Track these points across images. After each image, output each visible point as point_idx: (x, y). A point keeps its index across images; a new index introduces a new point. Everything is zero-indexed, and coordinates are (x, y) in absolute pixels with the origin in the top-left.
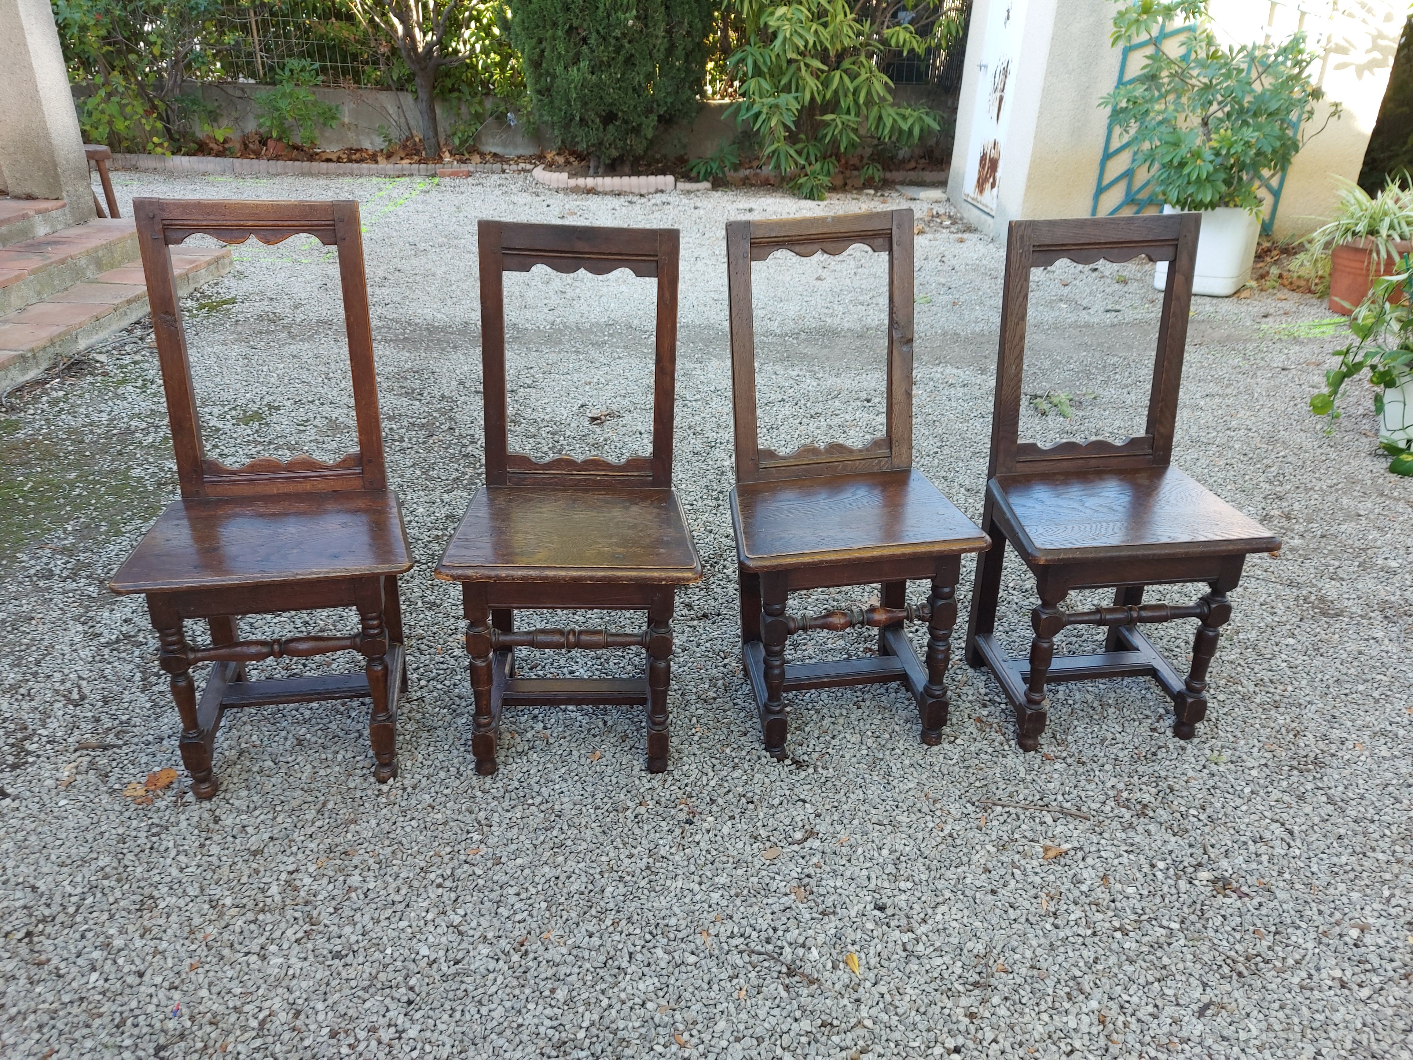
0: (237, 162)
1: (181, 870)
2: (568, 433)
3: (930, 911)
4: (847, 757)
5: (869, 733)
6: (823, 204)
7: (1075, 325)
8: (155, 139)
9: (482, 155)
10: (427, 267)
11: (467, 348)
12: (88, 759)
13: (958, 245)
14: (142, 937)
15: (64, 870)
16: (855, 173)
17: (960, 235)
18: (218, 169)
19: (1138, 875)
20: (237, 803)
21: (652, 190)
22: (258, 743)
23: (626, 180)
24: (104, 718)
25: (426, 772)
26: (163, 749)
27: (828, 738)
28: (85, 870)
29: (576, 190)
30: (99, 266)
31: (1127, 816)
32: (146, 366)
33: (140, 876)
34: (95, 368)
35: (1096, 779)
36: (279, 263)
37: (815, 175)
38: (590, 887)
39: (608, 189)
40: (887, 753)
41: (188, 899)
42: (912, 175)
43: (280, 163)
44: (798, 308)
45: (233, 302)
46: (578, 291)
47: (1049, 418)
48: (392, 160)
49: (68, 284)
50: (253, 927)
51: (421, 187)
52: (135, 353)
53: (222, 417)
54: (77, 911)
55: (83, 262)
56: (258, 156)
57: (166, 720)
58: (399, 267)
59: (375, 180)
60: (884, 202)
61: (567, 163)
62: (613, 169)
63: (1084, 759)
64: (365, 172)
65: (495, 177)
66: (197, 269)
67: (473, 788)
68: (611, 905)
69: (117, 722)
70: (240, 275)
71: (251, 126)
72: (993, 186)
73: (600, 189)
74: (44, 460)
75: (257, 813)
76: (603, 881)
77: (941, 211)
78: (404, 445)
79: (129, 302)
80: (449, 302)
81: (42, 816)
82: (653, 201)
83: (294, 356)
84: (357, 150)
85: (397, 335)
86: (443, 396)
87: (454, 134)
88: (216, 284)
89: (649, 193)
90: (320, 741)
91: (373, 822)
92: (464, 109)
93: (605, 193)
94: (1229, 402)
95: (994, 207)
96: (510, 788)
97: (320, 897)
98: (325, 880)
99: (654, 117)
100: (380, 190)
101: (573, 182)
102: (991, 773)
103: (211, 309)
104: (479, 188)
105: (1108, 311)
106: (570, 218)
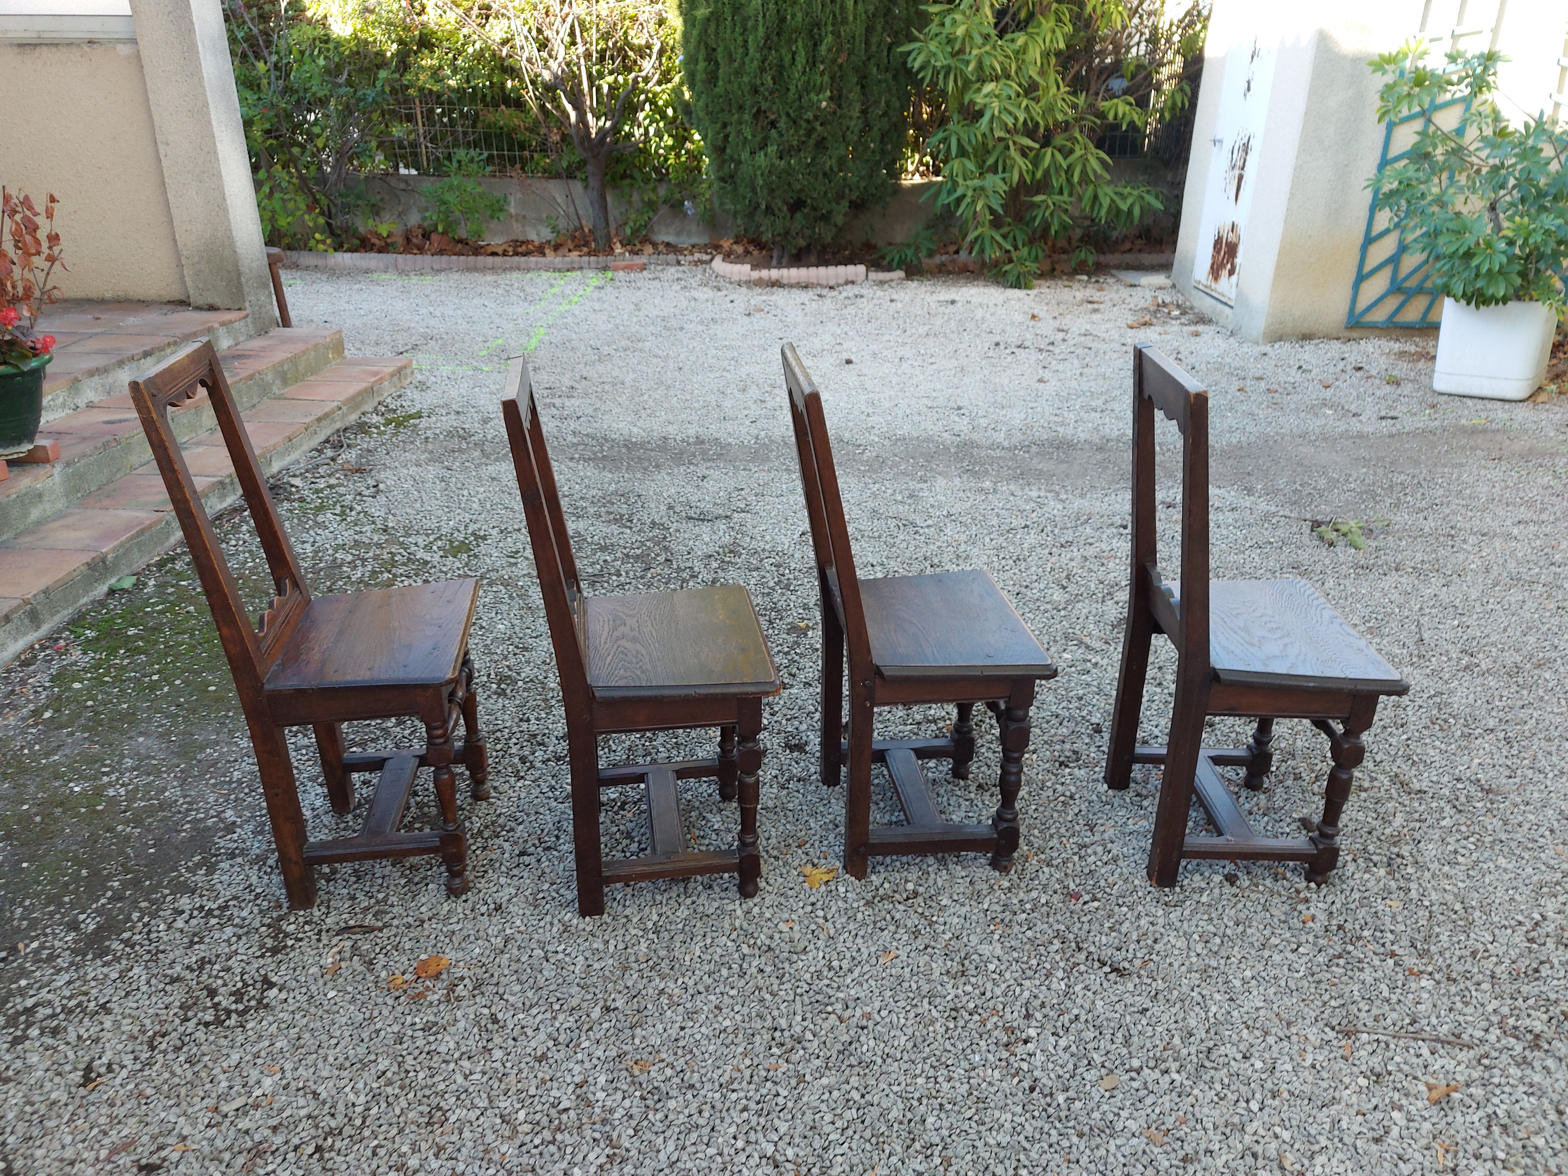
0: (400, 258)
1: (466, 1077)
2: (793, 566)
3: (1306, 1162)
4: (1176, 965)
5: (1196, 936)
6: (1034, 292)
7: (1345, 435)
8: (317, 236)
9: (655, 245)
10: (615, 374)
12: (349, 943)
13: (1193, 340)
14: (436, 1156)
15: (345, 1074)
16: (1064, 257)
17: (1193, 328)
18: (381, 265)
19: (1544, 1123)
20: (512, 999)
21: (841, 281)
22: (523, 928)
23: (813, 271)
24: (360, 895)
25: (706, 968)
26: (426, 933)
27: (1150, 942)
28: (365, 1074)
29: (759, 283)
30: (285, 380)
31: (1519, 1048)
32: (342, 490)
33: (423, 1083)
34: (291, 493)
35: (1474, 1001)
36: (460, 371)
37: (1022, 261)
38: (909, 1115)
39: (793, 281)
40: (1222, 962)
41: (478, 1112)
42: (1129, 258)
43: (445, 258)
44: (1023, 416)
45: (419, 416)
46: (778, 399)
47: (1338, 549)
48: (560, 252)
49: (256, 400)
50: (553, 1149)
51: (595, 282)
52: (329, 476)
53: (428, 548)
54: (364, 1122)
55: (269, 377)
56: (421, 250)
57: (423, 900)
58: (585, 374)
59: (545, 275)
60: (1101, 290)
61: (747, 252)
62: (798, 259)
63: (1454, 975)
64: (532, 266)
65: (672, 270)
66: (381, 380)
67: (760, 989)
68: (937, 1140)
69: (373, 901)
70: (422, 386)
71: (414, 219)
72: (1231, 272)
73: (785, 281)
74: (254, 597)
75: (534, 1011)
76: (922, 1108)
77: (1168, 300)
78: (622, 579)
79: (319, 420)
80: (643, 414)
81: (313, 1010)
82: (844, 294)
83: (493, 479)
84: (523, 242)
85: (595, 453)
86: (653, 523)
87: (626, 224)
88: (400, 396)
89: (839, 285)
90: (588, 929)
91: (660, 1027)
92: (636, 197)
93: (791, 286)
94: (1547, 530)
95: (1233, 296)
96: (799, 991)
97: (617, 1115)
98: (619, 1095)
99: (845, 203)
100: (552, 286)
101: (756, 274)
102: (1347, 990)
103: (399, 425)
104: (656, 283)
105: (1382, 418)
106: (757, 315)
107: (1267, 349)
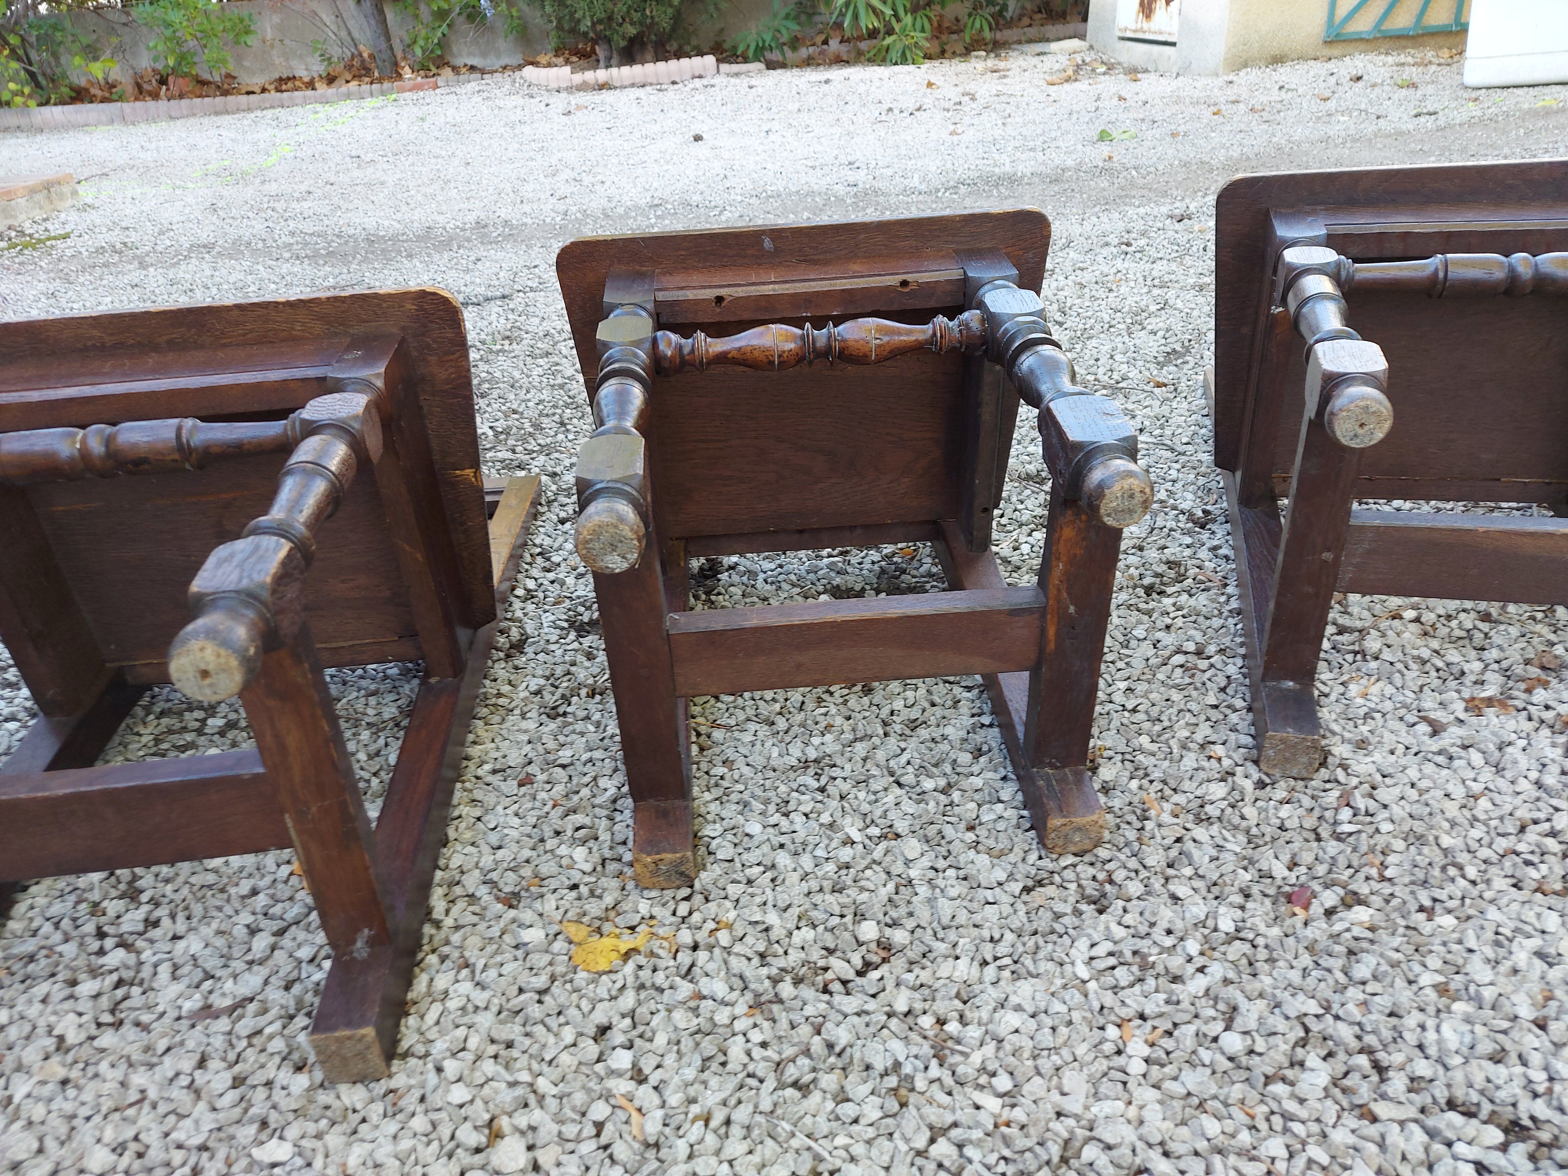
0: (128, 106)
7: (1380, 135)
8: (12, 86)
9: (455, 69)
10: (374, 176)
11: (429, 255)
13: (1133, 84)
16: (954, 36)
17: (1128, 77)
18: (104, 118)
21: (687, 75)
23: (650, 67)
29: (583, 87)
37: (905, 32)
39: (626, 80)
42: (1030, 33)
43: (185, 102)
45: (66, 237)
48: (334, 84)
51: (372, 104)
56: (155, 96)
58: (332, 180)
59: (311, 107)
60: (1004, 61)
61: (569, 63)
62: (631, 55)
64: (298, 100)
65: (473, 85)
70: (88, 208)
71: (144, 62)
72: (1169, 1)
73: (615, 81)
77: (1088, 60)
82: (690, 88)
84: (289, 79)
85: (316, 251)
87: (415, 42)
88: (45, 220)
89: (684, 80)
92: (423, 8)
93: (625, 87)
95: (1175, 29)
101: (578, 78)
103: (27, 247)
104: (453, 96)
105: (1417, 115)
106: (579, 114)
107: (1231, 77)
